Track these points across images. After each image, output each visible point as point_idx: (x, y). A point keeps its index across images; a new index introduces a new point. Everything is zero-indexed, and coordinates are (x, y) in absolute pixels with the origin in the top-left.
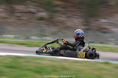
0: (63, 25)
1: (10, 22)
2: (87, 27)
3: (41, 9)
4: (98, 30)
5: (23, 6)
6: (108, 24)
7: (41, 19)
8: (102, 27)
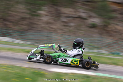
0: (121, 35)
1: (54, 29)
3: (93, 14)
5: (71, 10)
7: (93, 26)
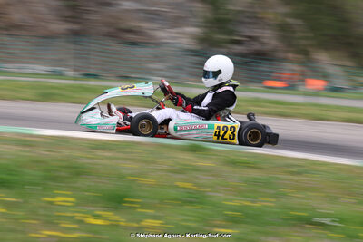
2: (75, 27)
4: (111, 36)
6: (142, 15)
8: (123, 26)
